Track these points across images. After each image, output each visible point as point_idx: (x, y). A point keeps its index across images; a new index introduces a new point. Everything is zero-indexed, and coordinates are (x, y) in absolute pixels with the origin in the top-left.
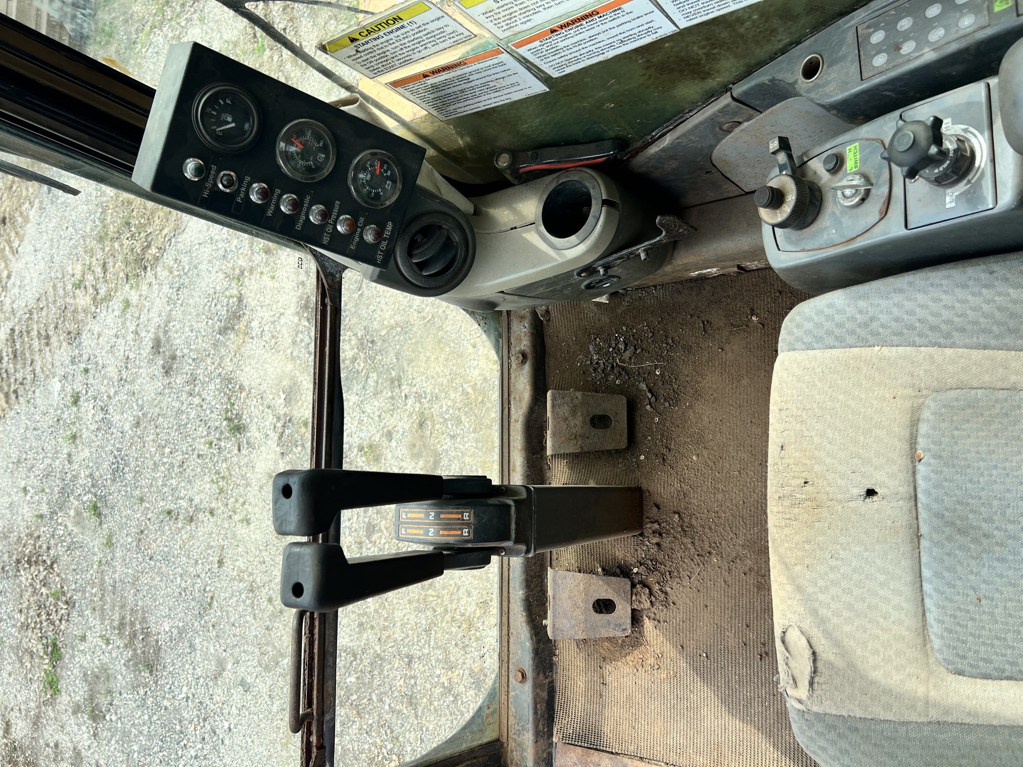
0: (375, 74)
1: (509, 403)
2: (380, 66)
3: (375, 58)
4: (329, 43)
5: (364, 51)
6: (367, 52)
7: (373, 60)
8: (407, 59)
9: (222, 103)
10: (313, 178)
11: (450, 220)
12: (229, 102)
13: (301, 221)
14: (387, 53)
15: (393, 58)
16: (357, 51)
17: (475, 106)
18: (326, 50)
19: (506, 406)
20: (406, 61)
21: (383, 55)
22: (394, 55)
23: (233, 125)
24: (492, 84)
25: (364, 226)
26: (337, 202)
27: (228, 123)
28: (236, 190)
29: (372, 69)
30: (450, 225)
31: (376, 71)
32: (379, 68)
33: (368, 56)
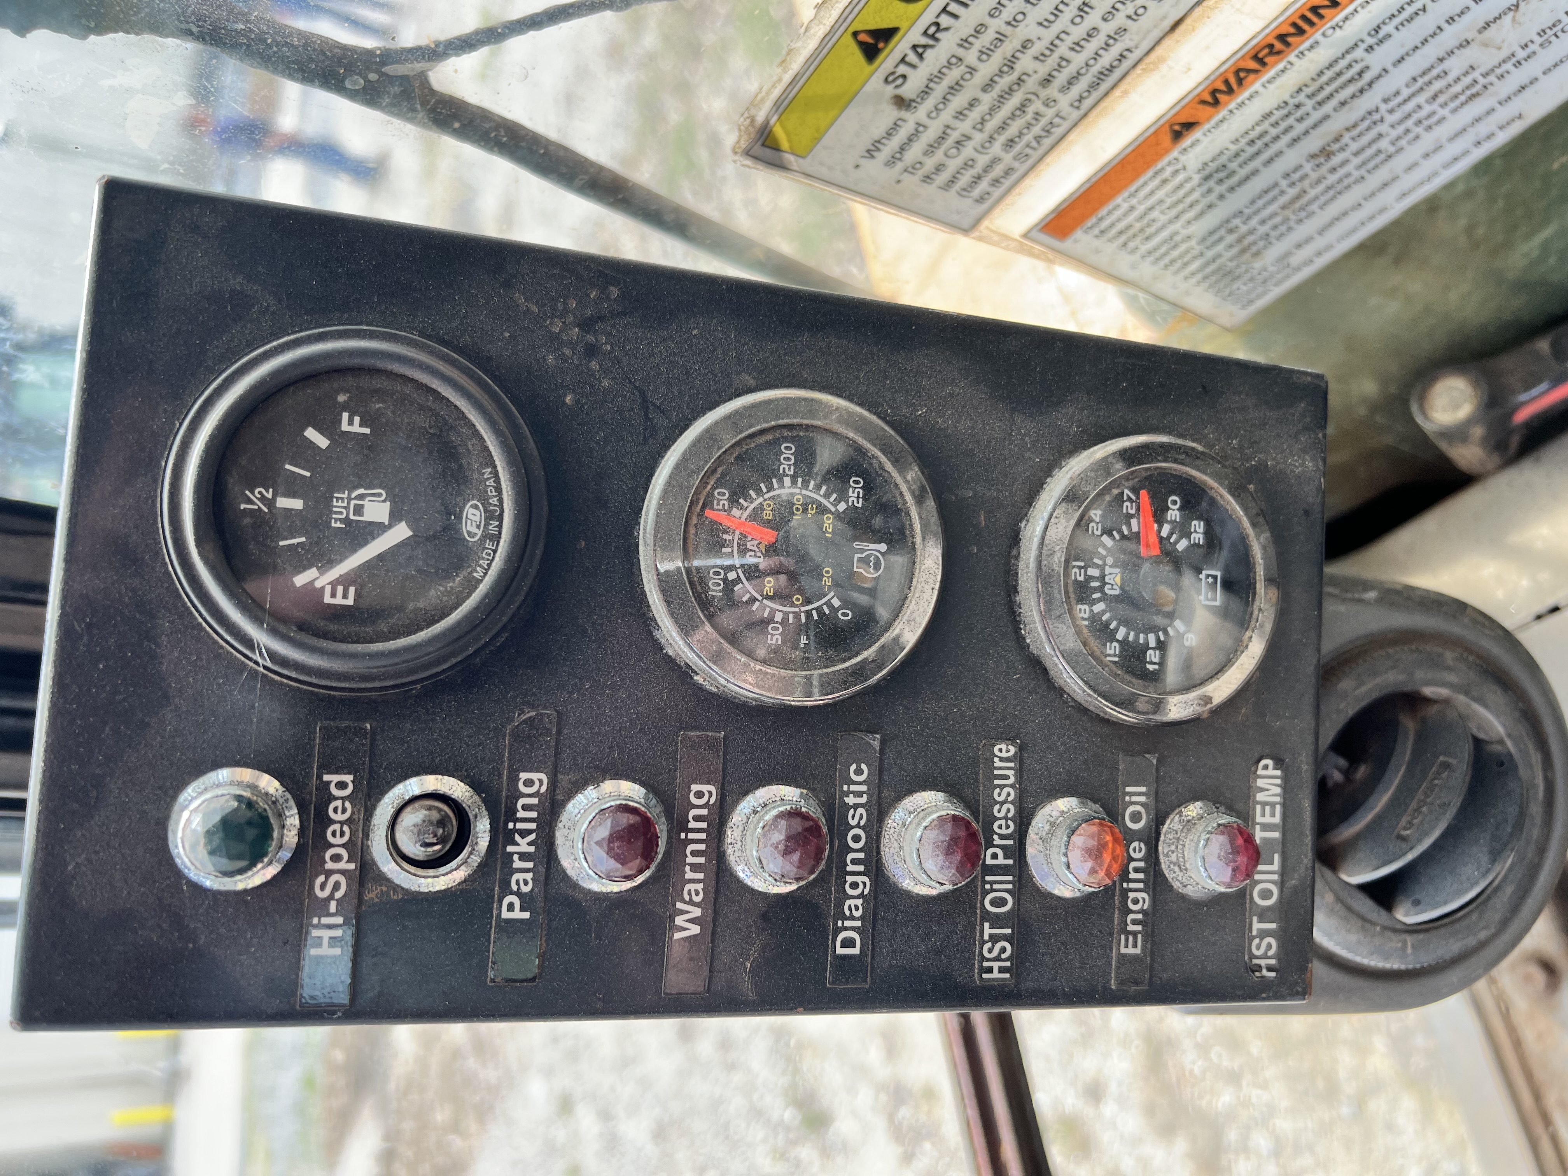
0: (981, 200)
1: (1547, 1121)
2: (997, 148)
3: (975, 115)
4: (783, 106)
5: (926, 92)
6: (940, 89)
7: (965, 126)
8: (1106, 59)
9: (323, 442)
10: (860, 672)
11: (1449, 656)
12: (357, 428)
13: (854, 905)
14: (1025, 63)
15: (1047, 81)
16: (901, 102)
17: (1370, 207)
18: (777, 148)
19: (1539, 1129)
20: (1103, 75)
21: (1004, 82)
22: (1052, 61)
23: (401, 532)
24: (1455, 65)
25: (1159, 820)
26: (1004, 750)
27: (374, 530)
28: (484, 868)
29: (965, 179)
30: (1453, 678)
31: (984, 185)
32: (996, 160)
33: (946, 116)
